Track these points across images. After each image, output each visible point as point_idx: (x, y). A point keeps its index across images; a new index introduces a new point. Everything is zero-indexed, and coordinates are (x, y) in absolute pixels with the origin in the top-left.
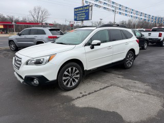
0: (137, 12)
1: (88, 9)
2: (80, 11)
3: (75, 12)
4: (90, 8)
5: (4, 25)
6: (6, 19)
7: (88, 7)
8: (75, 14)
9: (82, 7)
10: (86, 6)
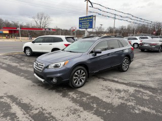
1: (92, 19)
3: (80, 21)
4: (94, 18)
5: (9, 31)
6: (11, 25)
7: (92, 17)
8: (80, 23)
9: (87, 17)
10: (90, 16)
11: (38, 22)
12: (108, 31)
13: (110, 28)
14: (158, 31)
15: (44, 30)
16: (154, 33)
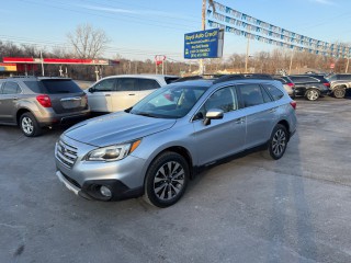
0: (302, 37)
1: (217, 37)
2: (197, 39)
3: (186, 41)
4: (220, 34)
5: (18, 65)
6: (19, 52)
7: (215, 33)
8: (186, 47)
10: (212, 31)
11: (80, 45)
12: (230, 63)
13: (236, 56)
14: (339, 62)
15: (93, 63)
16: (333, 66)
